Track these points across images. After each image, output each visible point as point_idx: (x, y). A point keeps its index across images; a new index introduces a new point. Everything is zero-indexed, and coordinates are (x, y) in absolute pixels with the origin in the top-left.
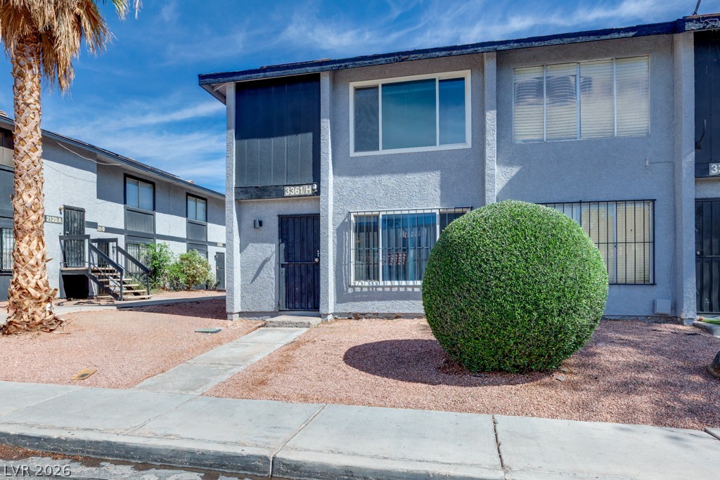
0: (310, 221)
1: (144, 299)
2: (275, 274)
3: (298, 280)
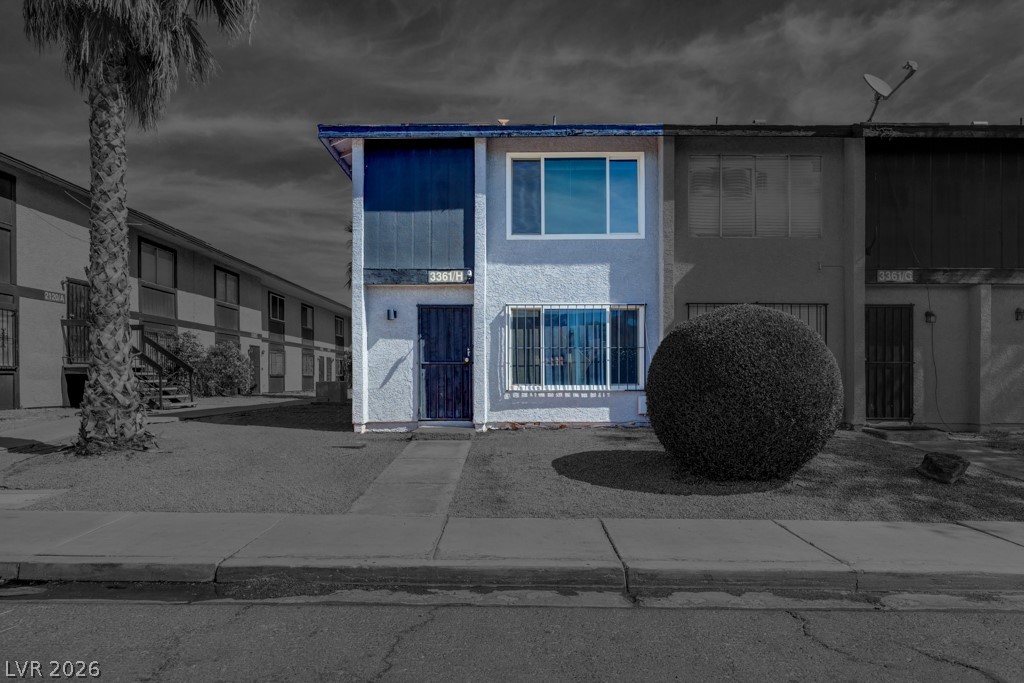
1: (186, 407)
2: (413, 376)
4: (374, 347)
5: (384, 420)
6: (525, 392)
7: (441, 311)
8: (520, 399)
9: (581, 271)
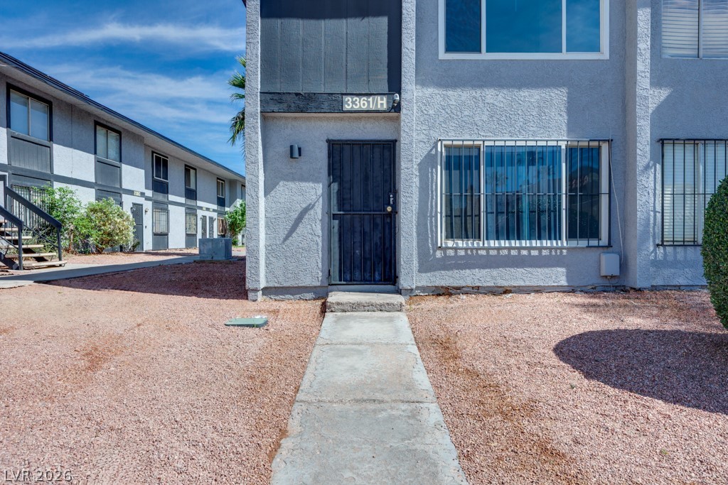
0: (377, 150)
1: (54, 266)
2: (322, 230)
3: (358, 238)
4: (273, 193)
5: (285, 285)
6: (461, 249)
7: (356, 148)
8: (456, 257)
9: (531, 96)
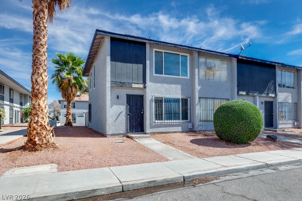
0: (139, 98)
2: (125, 118)
3: (134, 120)
4: (112, 107)
7: (134, 97)
8: (158, 125)
